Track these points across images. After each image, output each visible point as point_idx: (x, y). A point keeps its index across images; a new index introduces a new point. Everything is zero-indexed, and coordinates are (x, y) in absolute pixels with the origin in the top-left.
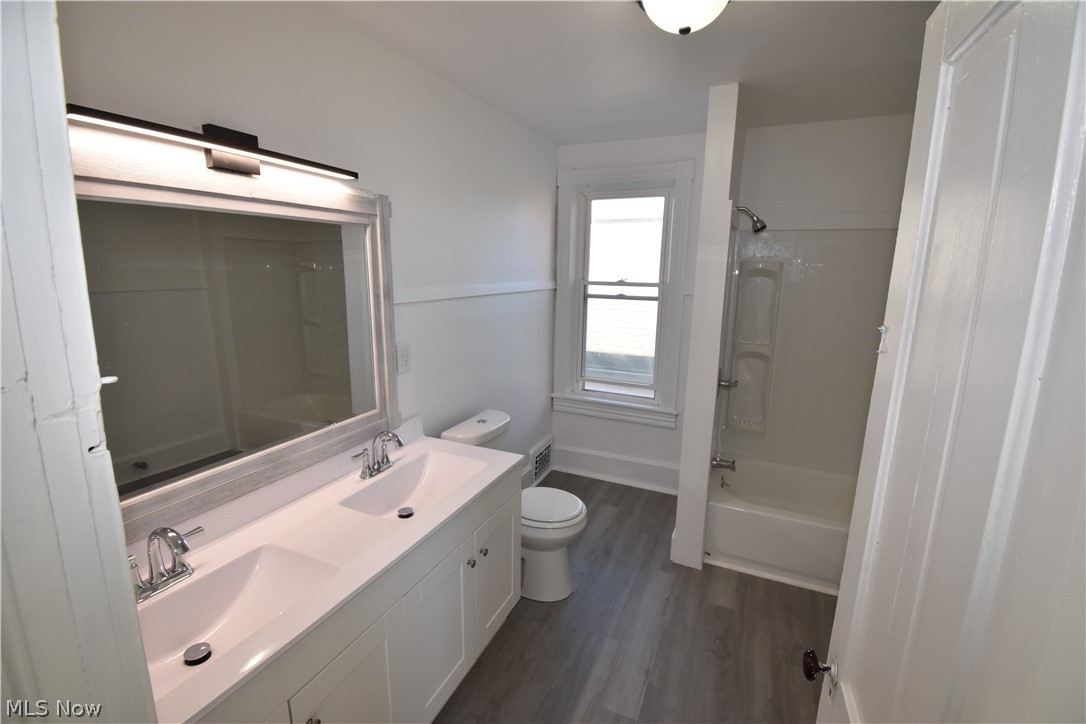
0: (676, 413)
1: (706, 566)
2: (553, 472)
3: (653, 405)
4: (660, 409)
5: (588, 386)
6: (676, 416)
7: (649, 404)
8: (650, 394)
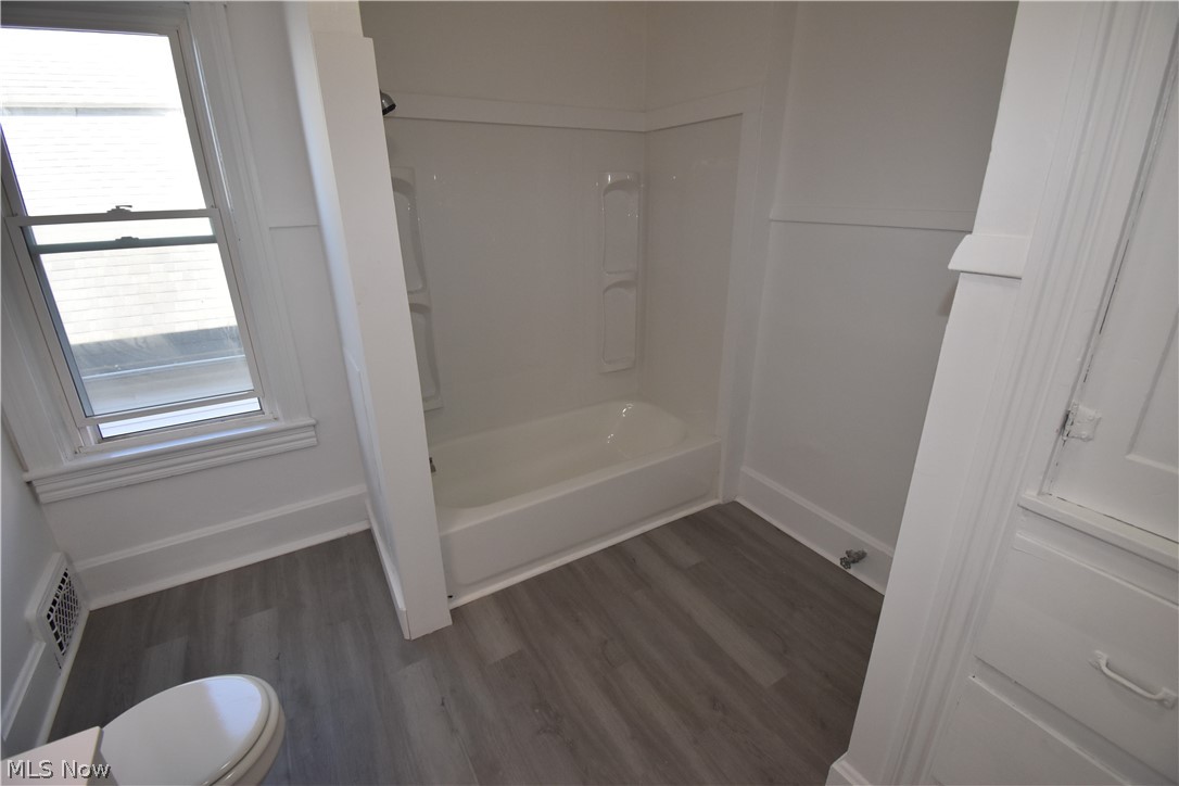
0: (313, 421)
1: (455, 613)
2: (94, 614)
3: (268, 421)
4: (281, 424)
5: (108, 430)
6: (314, 426)
7: (259, 423)
8: (252, 405)
